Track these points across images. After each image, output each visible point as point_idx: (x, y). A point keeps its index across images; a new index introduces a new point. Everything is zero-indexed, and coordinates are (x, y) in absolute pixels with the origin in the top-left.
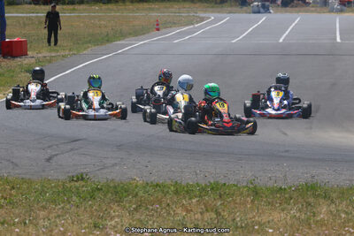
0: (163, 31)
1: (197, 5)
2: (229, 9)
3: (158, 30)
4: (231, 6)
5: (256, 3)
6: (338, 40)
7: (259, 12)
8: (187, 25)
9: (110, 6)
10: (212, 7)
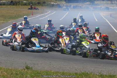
0: (34, 15)
1: (44, 7)
2: (55, 9)
3: (33, 15)
4: (56, 8)
5: (64, 7)
6: (97, 20)
7: (65, 10)
8: (42, 14)
9: (14, 6)
10: (49, 8)
